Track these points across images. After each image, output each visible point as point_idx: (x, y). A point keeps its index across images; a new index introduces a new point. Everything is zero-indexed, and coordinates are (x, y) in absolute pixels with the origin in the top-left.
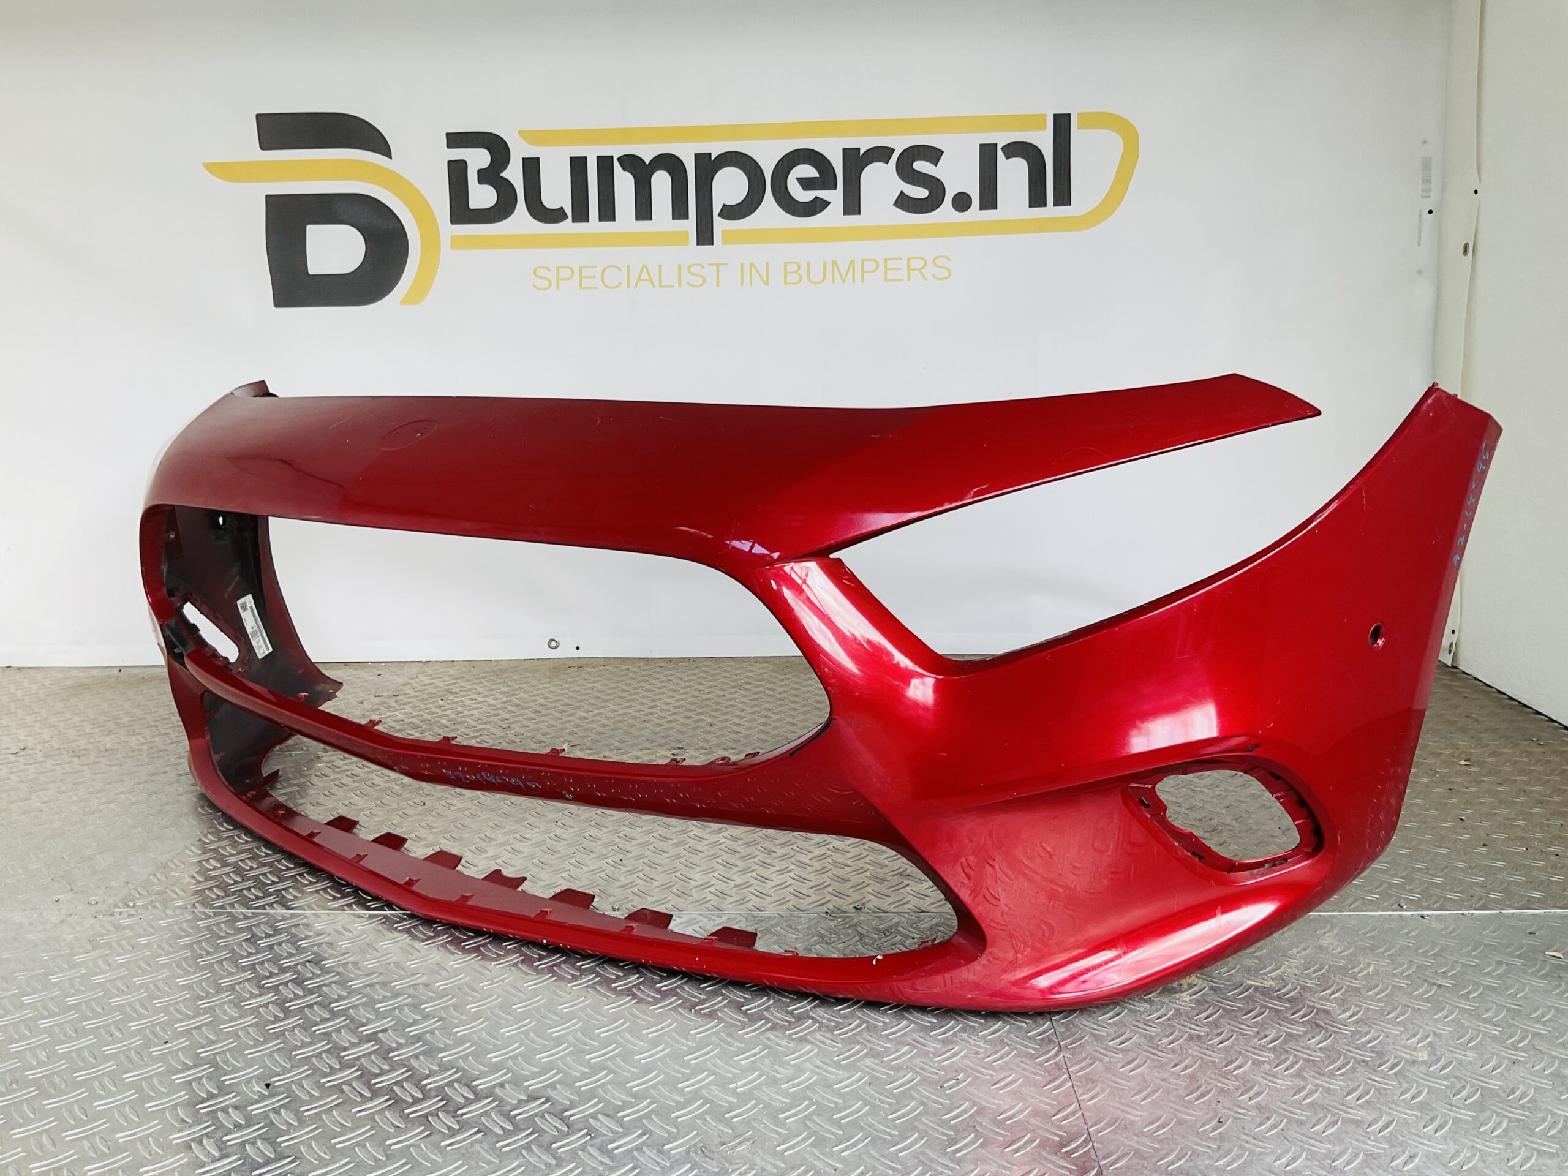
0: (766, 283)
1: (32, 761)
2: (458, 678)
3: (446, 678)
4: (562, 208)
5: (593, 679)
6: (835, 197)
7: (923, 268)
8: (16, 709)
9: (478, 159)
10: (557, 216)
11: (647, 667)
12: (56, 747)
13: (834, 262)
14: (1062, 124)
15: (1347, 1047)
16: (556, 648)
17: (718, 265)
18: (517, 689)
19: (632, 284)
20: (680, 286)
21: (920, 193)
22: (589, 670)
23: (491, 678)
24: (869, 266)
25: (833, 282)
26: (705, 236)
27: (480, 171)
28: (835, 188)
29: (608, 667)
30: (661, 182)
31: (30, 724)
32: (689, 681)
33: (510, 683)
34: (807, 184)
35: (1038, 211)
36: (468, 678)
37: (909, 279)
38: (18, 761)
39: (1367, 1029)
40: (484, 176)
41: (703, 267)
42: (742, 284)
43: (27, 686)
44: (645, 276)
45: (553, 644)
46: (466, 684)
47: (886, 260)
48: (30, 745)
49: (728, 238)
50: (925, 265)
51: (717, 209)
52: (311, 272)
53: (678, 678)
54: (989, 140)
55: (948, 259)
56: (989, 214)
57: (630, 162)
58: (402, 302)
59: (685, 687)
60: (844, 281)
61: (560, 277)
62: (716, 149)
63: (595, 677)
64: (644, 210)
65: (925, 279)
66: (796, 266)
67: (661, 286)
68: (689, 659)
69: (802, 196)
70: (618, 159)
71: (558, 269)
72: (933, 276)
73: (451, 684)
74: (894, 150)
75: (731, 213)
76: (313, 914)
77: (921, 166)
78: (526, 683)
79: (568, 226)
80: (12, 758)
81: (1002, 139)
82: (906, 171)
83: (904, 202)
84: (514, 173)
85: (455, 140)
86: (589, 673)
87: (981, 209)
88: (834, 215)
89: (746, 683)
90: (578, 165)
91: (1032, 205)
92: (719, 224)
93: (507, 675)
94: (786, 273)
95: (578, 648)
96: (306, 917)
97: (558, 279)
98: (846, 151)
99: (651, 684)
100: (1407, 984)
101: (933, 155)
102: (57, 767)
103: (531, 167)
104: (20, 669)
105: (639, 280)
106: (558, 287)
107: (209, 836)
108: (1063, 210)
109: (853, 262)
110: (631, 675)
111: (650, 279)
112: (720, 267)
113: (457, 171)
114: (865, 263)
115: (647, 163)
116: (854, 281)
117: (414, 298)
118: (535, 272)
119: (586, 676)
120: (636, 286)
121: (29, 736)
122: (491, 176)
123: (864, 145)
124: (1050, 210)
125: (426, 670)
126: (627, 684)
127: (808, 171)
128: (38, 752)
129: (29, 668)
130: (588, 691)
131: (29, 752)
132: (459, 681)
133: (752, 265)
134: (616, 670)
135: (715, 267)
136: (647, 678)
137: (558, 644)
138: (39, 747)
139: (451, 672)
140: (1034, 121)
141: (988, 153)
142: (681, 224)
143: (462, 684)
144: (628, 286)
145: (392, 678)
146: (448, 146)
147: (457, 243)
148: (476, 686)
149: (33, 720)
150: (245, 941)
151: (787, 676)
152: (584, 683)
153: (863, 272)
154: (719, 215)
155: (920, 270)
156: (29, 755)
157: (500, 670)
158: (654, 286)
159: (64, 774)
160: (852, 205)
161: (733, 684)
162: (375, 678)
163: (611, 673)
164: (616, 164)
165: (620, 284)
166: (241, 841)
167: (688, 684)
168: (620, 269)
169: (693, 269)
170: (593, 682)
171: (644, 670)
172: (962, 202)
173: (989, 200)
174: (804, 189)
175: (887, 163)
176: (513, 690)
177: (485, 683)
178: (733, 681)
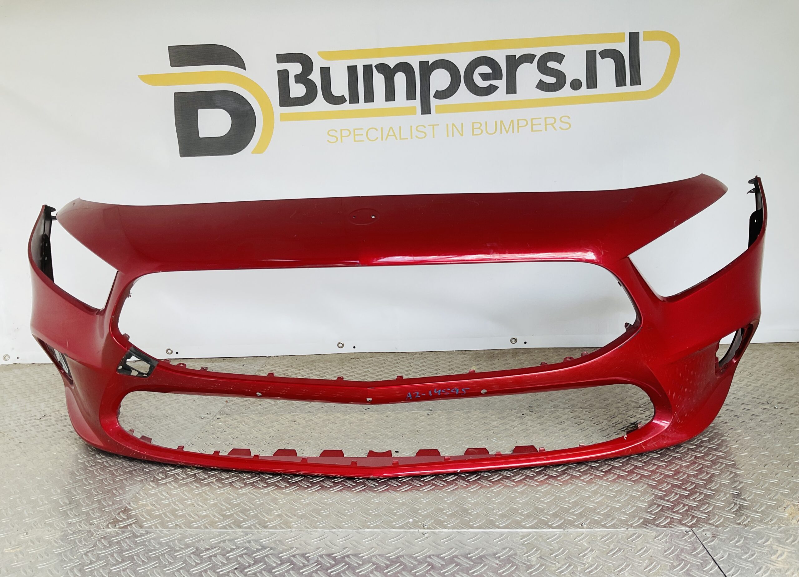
0: (462, 135)
1: (50, 424)
2: (289, 367)
3: (282, 367)
4: (343, 96)
5: (367, 366)
6: (502, 84)
7: (554, 124)
8: (39, 390)
9: (295, 69)
10: (340, 100)
11: (396, 358)
12: (63, 414)
13: (501, 122)
14: (634, 38)
16: (342, 347)
17: (433, 126)
18: (325, 373)
19: (384, 138)
20: (412, 138)
21: (551, 80)
22: (362, 360)
23: (308, 366)
24: (522, 123)
25: (501, 133)
26: (426, 109)
27: (296, 76)
28: (501, 79)
29: (373, 359)
30: (400, 79)
31: (47, 400)
32: (423, 366)
33: (320, 369)
34: (485, 77)
35: (622, 89)
36: (295, 366)
37: (546, 130)
38: (41, 424)
40: (299, 79)
41: (425, 127)
42: (448, 136)
43: (44, 375)
44: (391, 133)
45: (341, 345)
46: (294, 371)
47: (532, 120)
48: (48, 414)
49: (440, 110)
50: (555, 122)
51: (432, 93)
52: (201, 136)
53: (416, 364)
54: (591, 48)
55: (569, 118)
56: (592, 91)
57: (382, 68)
58: (253, 153)
59: (421, 370)
60: (507, 132)
61: (343, 135)
62: (431, 59)
63: (367, 365)
64: (390, 95)
65: (555, 129)
66: (479, 125)
67: (401, 139)
68: (419, 352)
69: (482, 84)
70: (375, 66)
71: (341, 130)
72: (560, 128)
73: (286, 370)
74: (535, 56)
75: (440, 95)
76: (234, 532)
77: (552, 64)
78: (328, 369)
79: (347, 106)
80: (38, 422)
81: (599, 48)
82: (543, 68)
83: (542, 86)
84: (315, 77)
85: (282, 58)
86: (363, 362)
87: (587, 88)
88: (501, 94)
89: (457, 367)
90: (352, 70)
91: (618, 85)
92: (434, 102)
93: (317, 364)
94: (473, 129)
95: (354, 347)
96: (229, 534)
97: (342, 137)
98: (507, 57)
99: (401, 369)
101: (559, 58)
102: (64, 428)
103: (325, 72)
104: (39, 365)
105: (388, 135)
106: (342, 142)
107: (160, 475)
108: (636, 88)
109: (512, 121)
110: (388, 363)
111: (395, 135)
112: (435, 126)
113: (283, 76)
114: (520, 121)
115: (392, 68)
116: (513, 132)
117: (259, 150)
118: (328, 133)
119: (362, 364)
120: (386, 139)
121: (47, 407)
122: (302, 78)
123: (518, 53)
124: (629, 88)
125: (270, 362)
126: (387, 369)
127: (485, 69)
128: (52, 418)
129: (45, 364)
130: (365, 374)
131: (48, 418)
132: (290, 368)
133: (453, 125)
134: (378, 360)
135: (432, 127)
136: (397, 365)
137: (343, 345)
138: (53, 414)
139: (285, 362)
140: (618, 37)
141: (591, 56)
142: (412, 103)
143: (292, 370)
144: (382, 140)
145: (251, 367)
146: (278, 62)
147: (284, 118)
148: (300, 371)
149: (49, 397)
150: (192, 553)
151: (479, 362)
152: (362, 368)
153: (518, 127)
154: (434, 97)
155: (552, 124)
156: (47, 420)
157: (312, 361)
158: (397, 139)
159: (69, 432)
160: (511, 88)
161: (449, 368)
162: (241, 367)
163: (376, 362)
164: (374, 69)
165: (377, 138)
166: (180, 478)
167: (422, 368)
168: (377, 130)
169: (419, 129)
170: (367, 368)
171: (395, 360)
172: (576, 84)
173: (592, 83)
174: (483, 80)
175: (532, 63)
176: (322, 374)
177: (305, 369)
178: (449, 366)
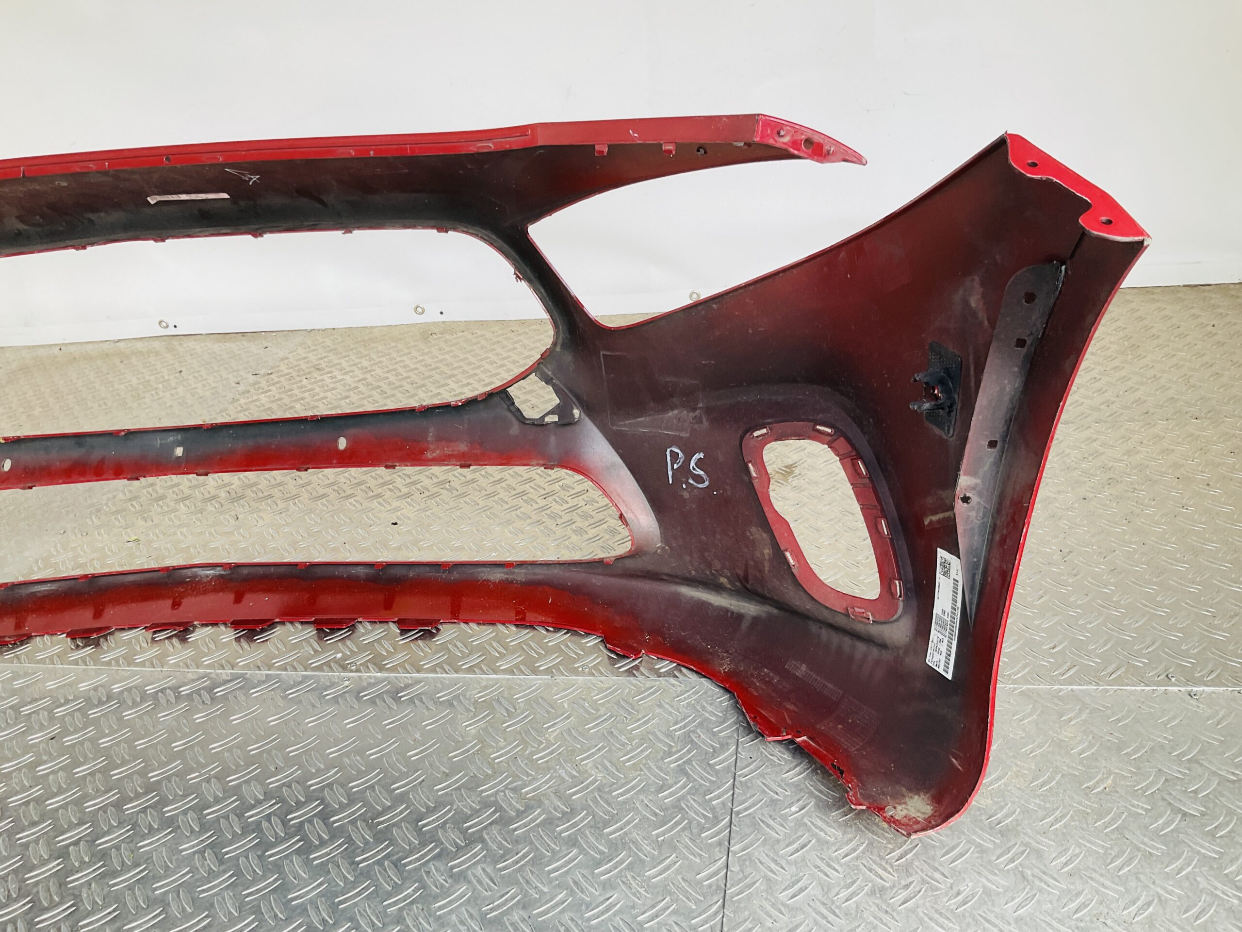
15: (1048, 919)
39: (1080, 887)
45: (419, 310)
95: (441, 313)
100: (1146, 810)
